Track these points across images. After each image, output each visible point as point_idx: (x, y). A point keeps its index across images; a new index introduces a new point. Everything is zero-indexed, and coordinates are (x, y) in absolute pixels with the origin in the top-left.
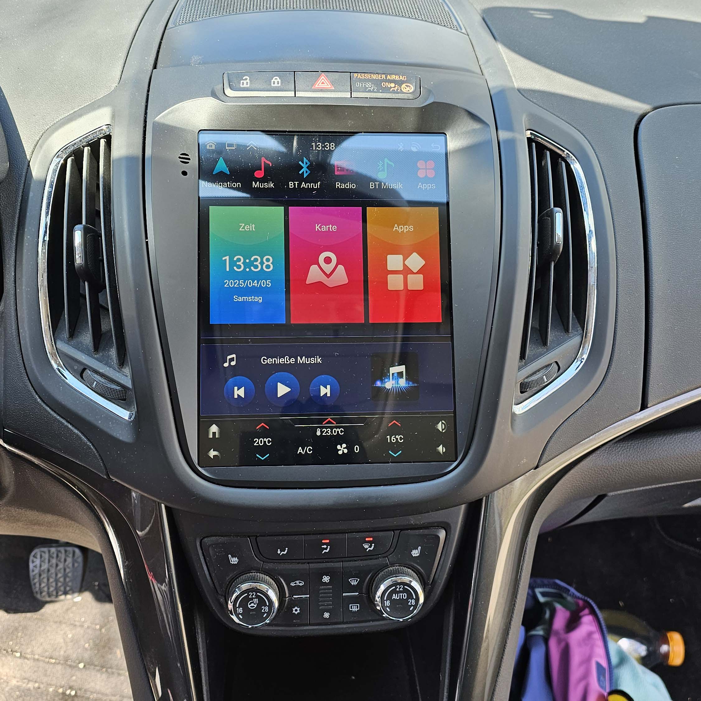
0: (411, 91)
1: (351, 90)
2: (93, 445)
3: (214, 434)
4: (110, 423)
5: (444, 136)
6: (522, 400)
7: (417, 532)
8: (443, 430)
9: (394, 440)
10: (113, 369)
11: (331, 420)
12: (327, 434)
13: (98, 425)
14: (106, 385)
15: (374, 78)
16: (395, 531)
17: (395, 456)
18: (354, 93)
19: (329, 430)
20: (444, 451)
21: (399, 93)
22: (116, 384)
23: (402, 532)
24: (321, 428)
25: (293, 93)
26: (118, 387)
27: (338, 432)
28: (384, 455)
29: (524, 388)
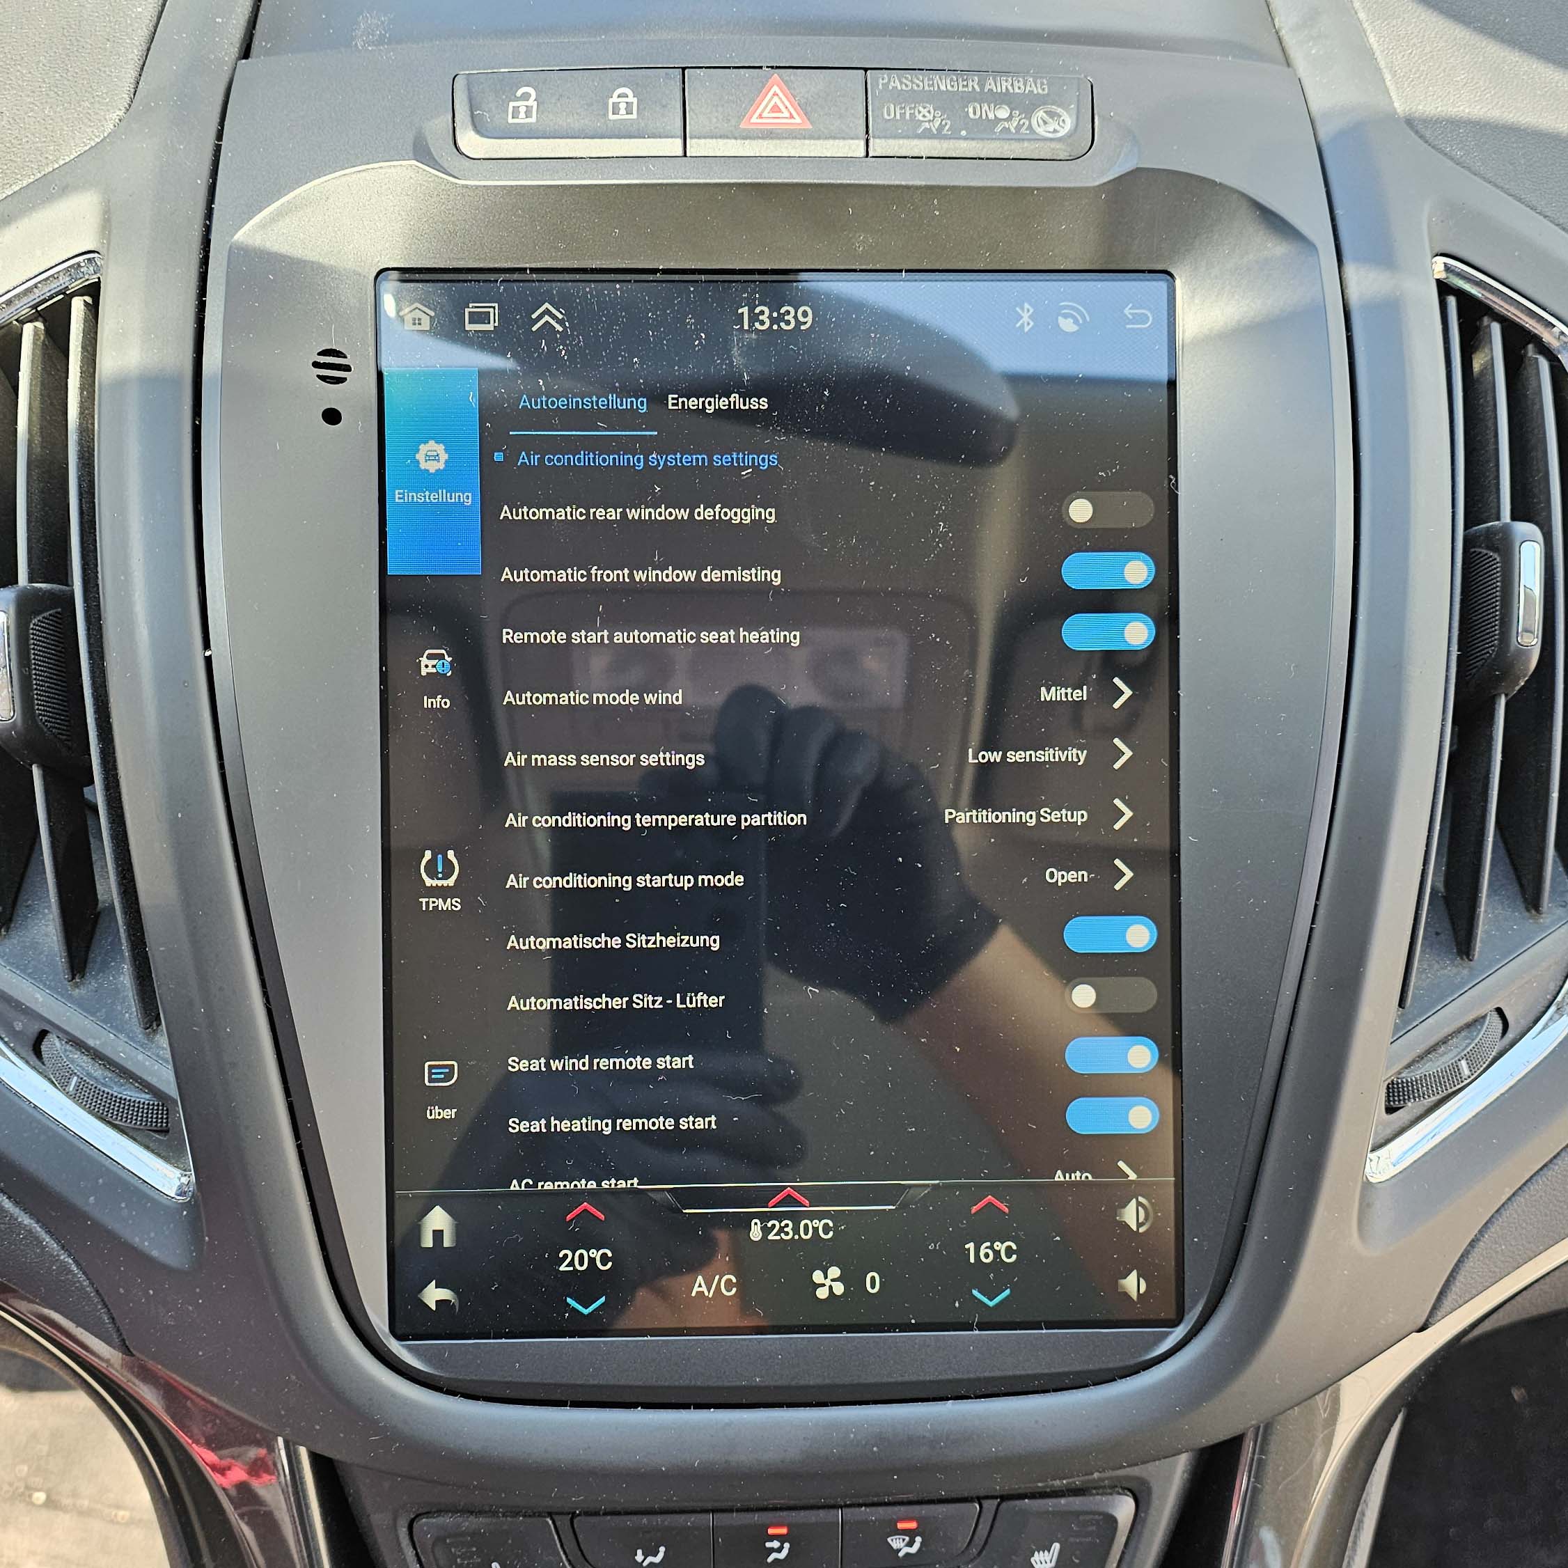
0: (1062, 133)
1: (867, 132)
2: (75, 1261)
3: (438, 1235)
4: (123, 1205)
5: (1168, 280)
6: (1388, 1132)
7: (1050, 1503)
8: (1139, 1225)
9: (987, 1256)
10: (129, 1037)
11: (796, 1195)
12: (782, 1235)
13: (86, 1209)
14: (106, 1090)
15: (943, 88)
16: (983, 1502)
17: (991, 1304)
18: (878, 141)
19: (787, 1225)
20: (1142, 1291)
21: (1023, 140)
22: (136, 1085)
23: (1004, 1505)
24: (764, 1217)
25: (679, 142)
26: (144, 1096)
27: (816, 1230)
28: (957, 1305)
29: (1396, 1097)
